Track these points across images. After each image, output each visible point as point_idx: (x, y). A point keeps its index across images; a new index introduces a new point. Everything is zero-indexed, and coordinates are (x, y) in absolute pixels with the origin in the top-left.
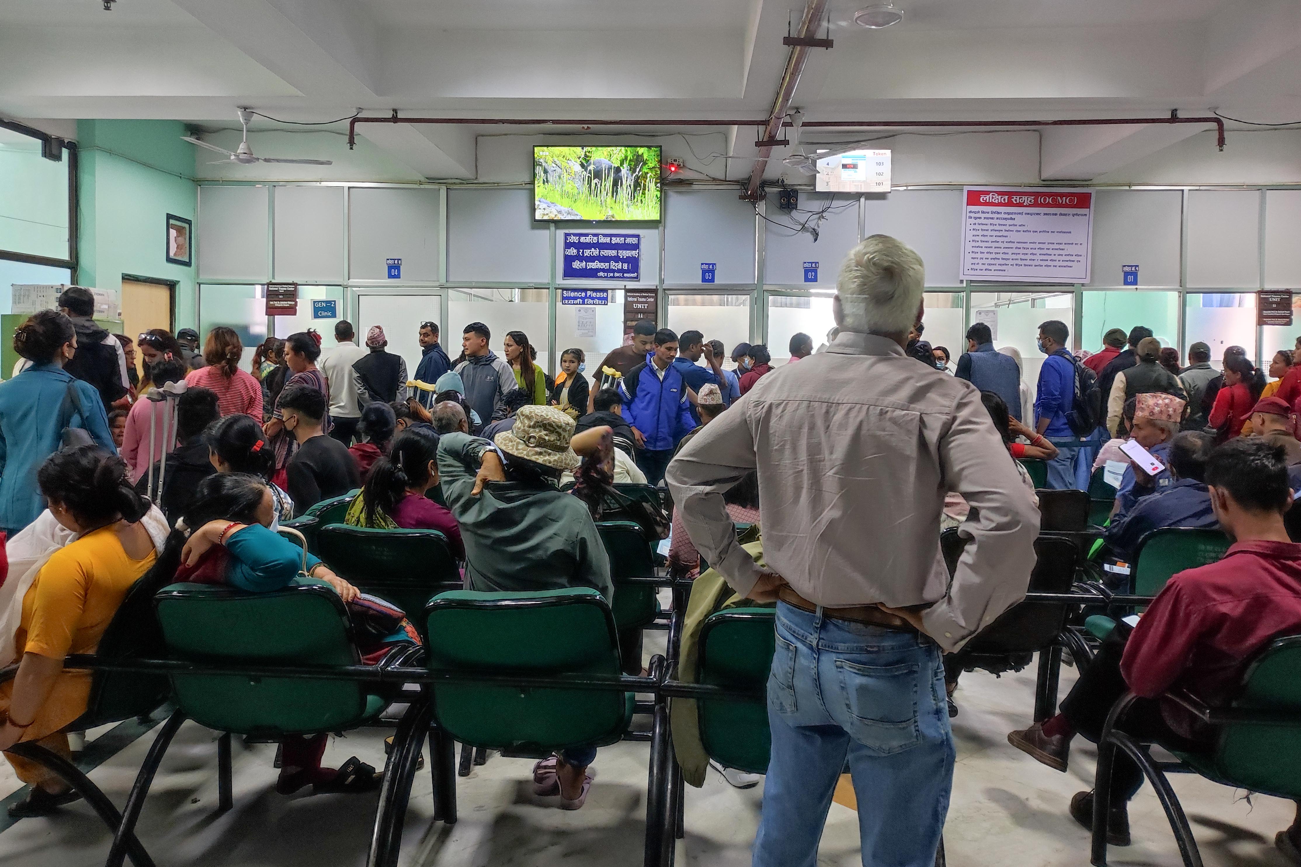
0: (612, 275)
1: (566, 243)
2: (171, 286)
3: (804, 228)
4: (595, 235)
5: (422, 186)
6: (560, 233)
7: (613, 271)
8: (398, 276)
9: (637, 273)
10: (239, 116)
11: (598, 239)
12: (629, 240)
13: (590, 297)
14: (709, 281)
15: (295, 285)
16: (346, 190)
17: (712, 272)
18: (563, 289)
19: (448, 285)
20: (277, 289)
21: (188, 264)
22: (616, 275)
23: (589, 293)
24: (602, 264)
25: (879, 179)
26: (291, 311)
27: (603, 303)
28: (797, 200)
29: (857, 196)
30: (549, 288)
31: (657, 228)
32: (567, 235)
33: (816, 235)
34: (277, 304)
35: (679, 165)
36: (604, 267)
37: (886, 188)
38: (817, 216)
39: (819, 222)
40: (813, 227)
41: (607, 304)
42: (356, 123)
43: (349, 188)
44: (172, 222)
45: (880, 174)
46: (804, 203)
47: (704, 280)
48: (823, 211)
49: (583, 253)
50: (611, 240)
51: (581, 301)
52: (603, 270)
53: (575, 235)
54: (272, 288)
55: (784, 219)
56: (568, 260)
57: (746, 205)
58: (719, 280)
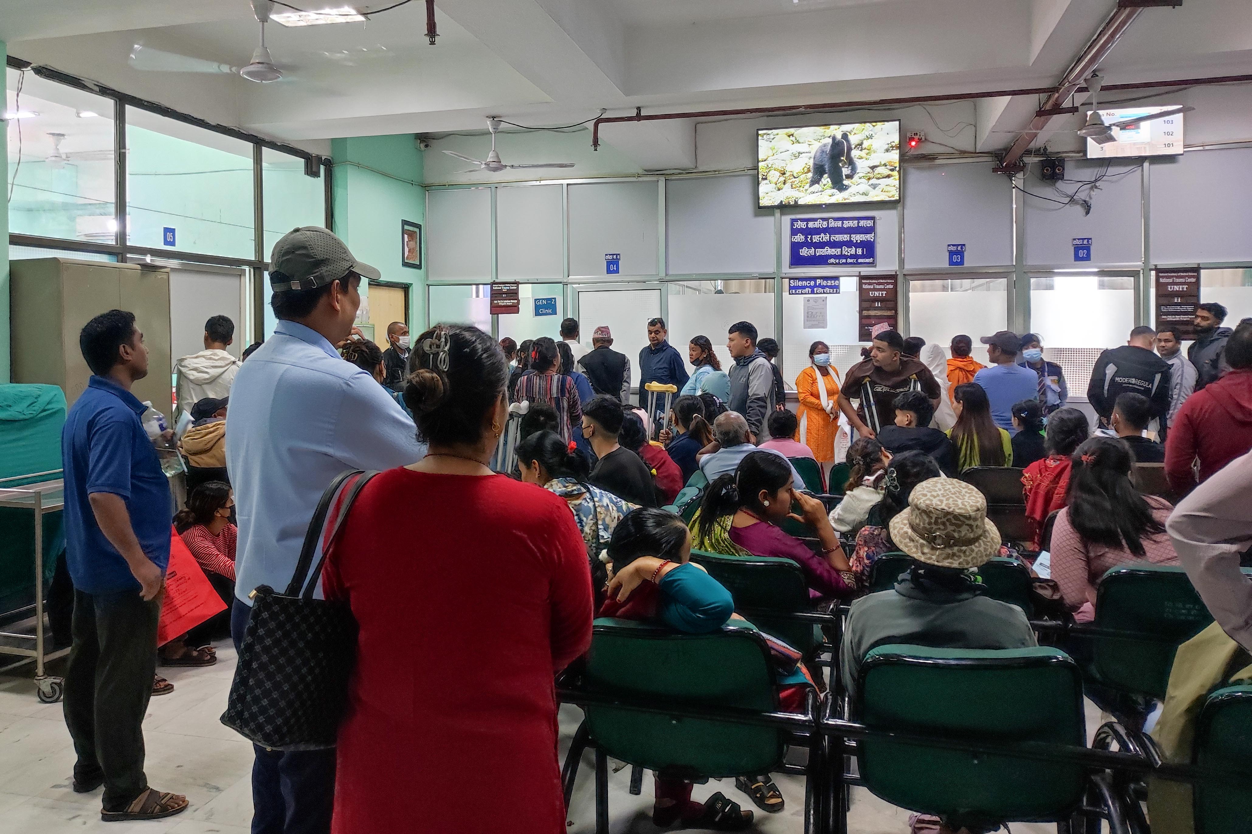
0: (844, 261)
1: (792, 229)
2: (406, 288)
3: (1072, 200)
4: (824, 219)
5: (640, 179)
6: (786, 220)
7: (846, 257)
8: (617, 271)
9: (873, 258)
10: (489, 125)
11: (828, 223)
12: (862, 223)
13: (820, 286)
14: (957, 264)
15: (517, 283)
16: (565, 187)
17: (961, 253)
18: (790, 279)
19: (668, 278)
20: (500, 288)
21: (419, 267)
22: (849, 261)
23: (818, 281)
24: (833, 250)
25: (1169, 139)
26: (514, 309)
27: (835, 292)
28: (1064, 169)
29: (1140, 160)
30: (774, 278)
31: (895, 208)
32: (793, 221)
33: (1087, 208)
34: (501, 303)
35: (920, 140)
36: (836, 253)
37: (1178, 149)
38: (1089, 186)
39: (1092, 193)
40: (1083, 198)
41: (839, 293)
42: (600, 124)
43: (568, 185)
44: (406, 227)
45: (1168, 134)
46: (1071, 172)
47: (951, 263)
48: (1096, 181)
49: (811, 239)
50: (843, 223)
51: (810, 290)
52: (835, 257)
53: (802, 220)
54: (496, 287)
55: (1047, 191)
56: (795, 247)
57: (1000, 179)
58: (969, 262)
